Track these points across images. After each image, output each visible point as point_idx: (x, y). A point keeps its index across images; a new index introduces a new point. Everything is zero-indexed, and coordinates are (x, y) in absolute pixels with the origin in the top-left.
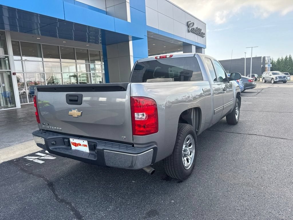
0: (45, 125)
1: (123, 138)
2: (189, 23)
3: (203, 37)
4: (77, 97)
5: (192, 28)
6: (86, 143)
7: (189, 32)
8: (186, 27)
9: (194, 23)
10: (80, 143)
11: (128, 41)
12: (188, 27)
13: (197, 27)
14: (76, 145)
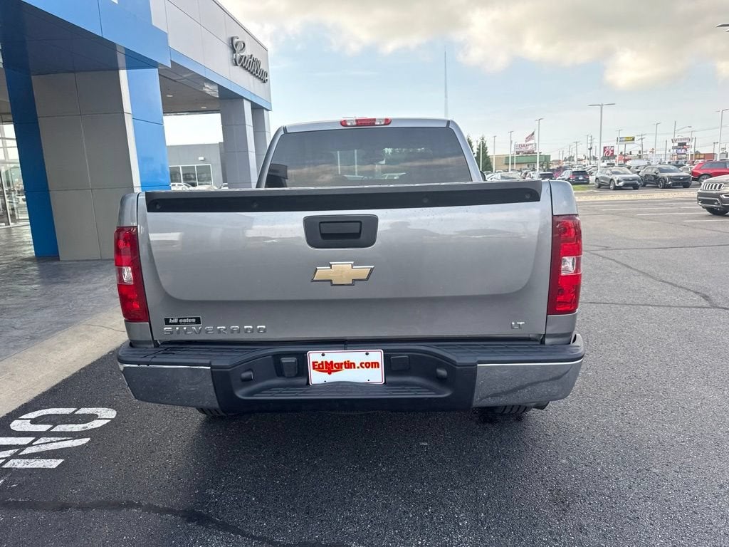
0: (179, 323)
1: (518, 327)
2: (235, 40)
3: (264, 82)
4: (359, 224)
5: (242, 56)
6: (376, 355)
7: (236, 65)
8: (229, 51)
9: (244, 44)
10: (351, 361)
11: (117, 69)
12: (234, 52)
13: (251, 56)
14: (329, 368)
